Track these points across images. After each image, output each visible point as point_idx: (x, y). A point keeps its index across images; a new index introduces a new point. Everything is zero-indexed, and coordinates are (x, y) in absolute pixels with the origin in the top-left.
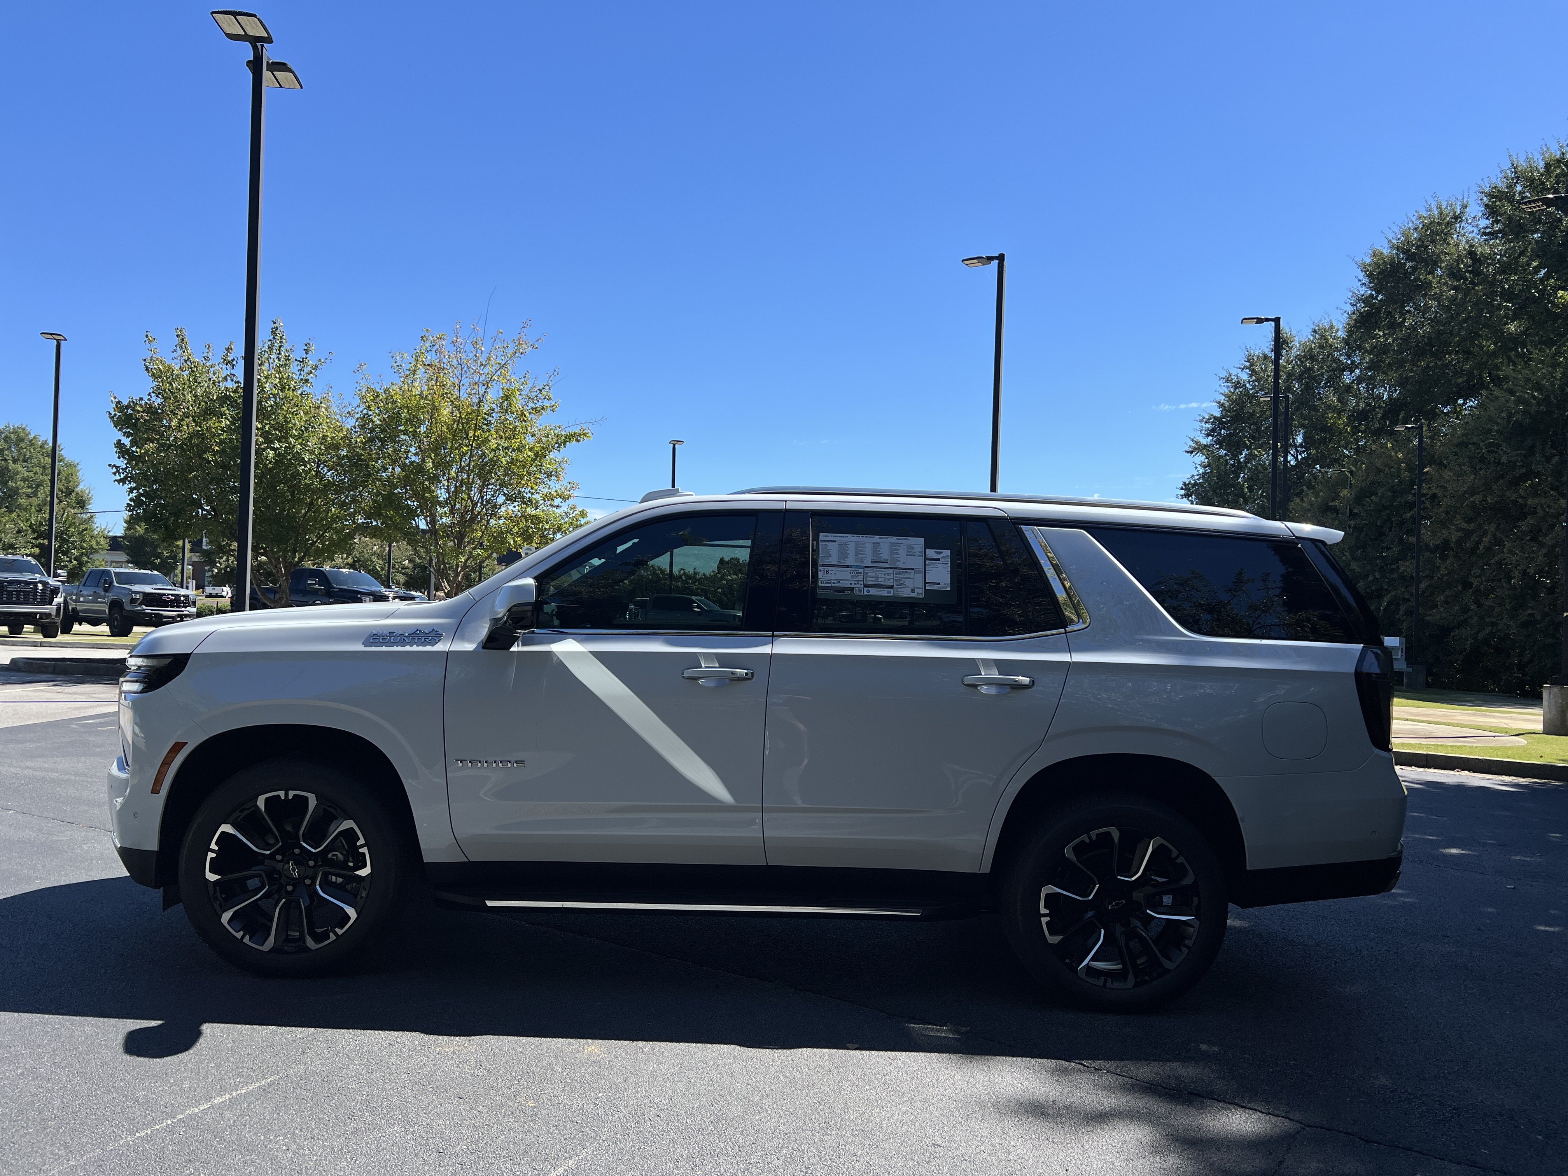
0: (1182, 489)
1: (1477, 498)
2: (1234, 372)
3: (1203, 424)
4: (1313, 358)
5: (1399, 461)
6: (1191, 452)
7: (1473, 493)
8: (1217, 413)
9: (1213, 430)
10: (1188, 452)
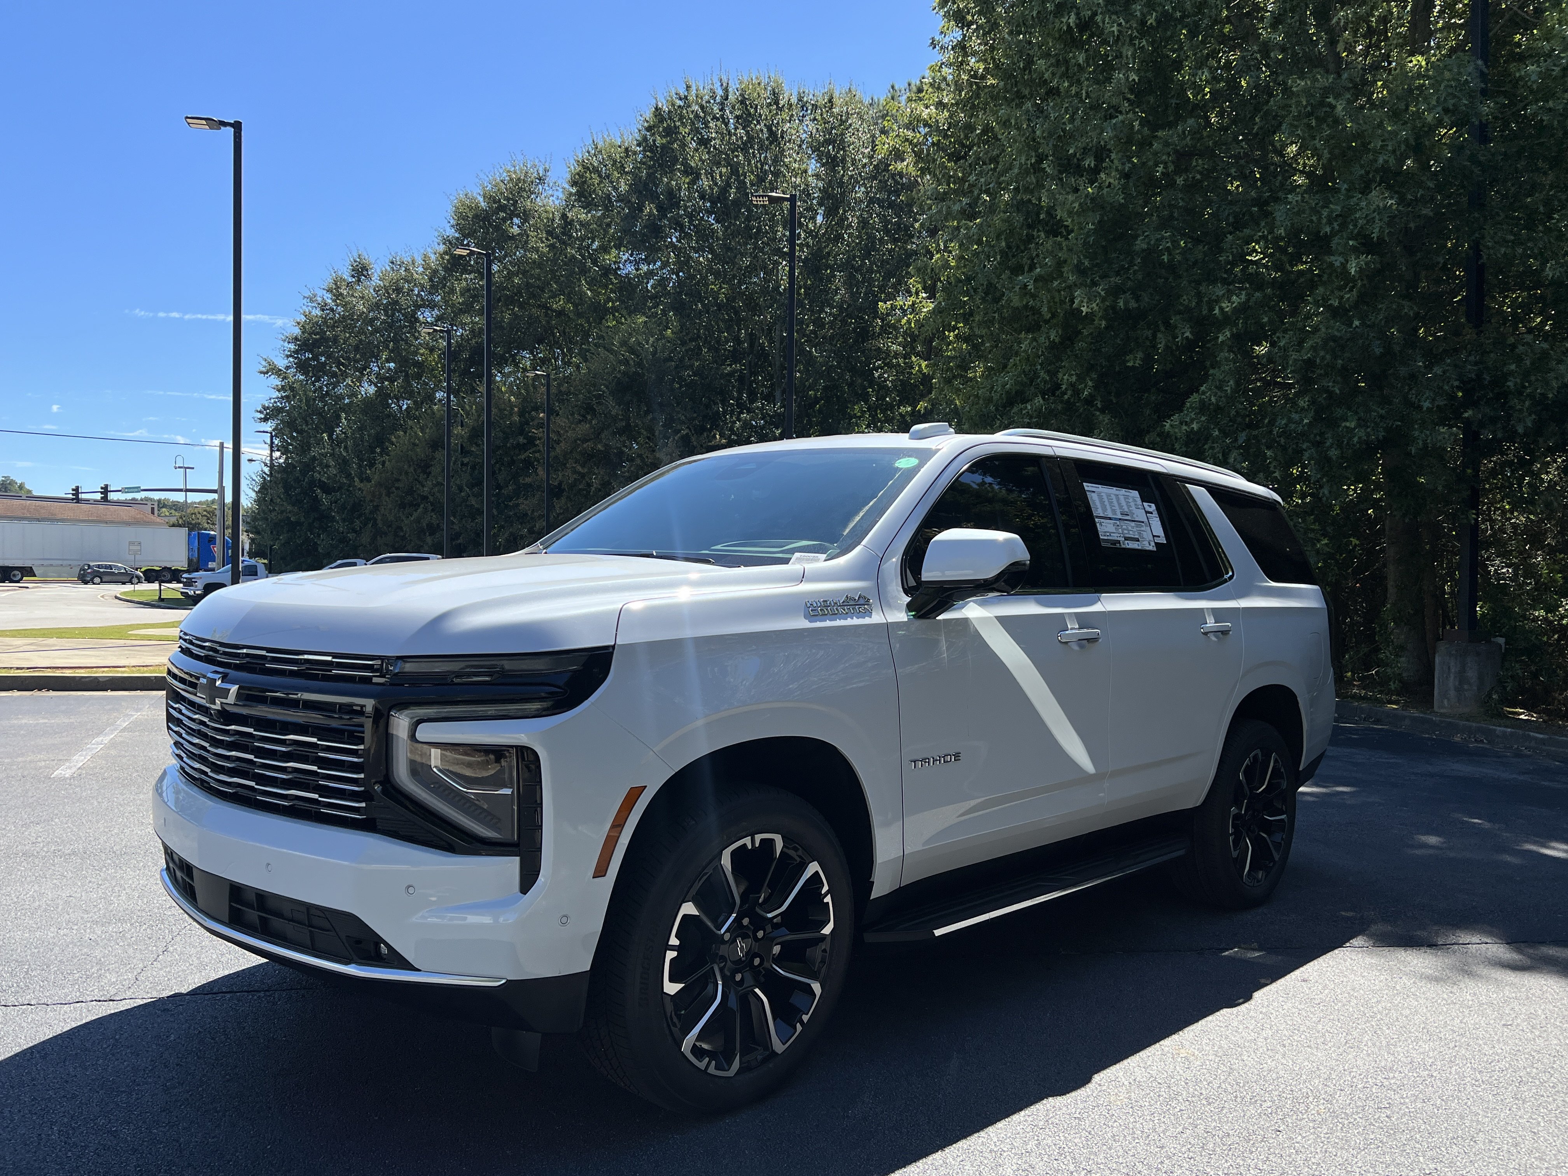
0: (260, 412)
1: (590, 444)
2: (320, 293)
3: (286, 344)
4: (398, 290)
5: (512, 406)
6: (264, 373)
7: (585, 440)
8: (297, 331)
9: (296, 352)
10: (261, 372)
